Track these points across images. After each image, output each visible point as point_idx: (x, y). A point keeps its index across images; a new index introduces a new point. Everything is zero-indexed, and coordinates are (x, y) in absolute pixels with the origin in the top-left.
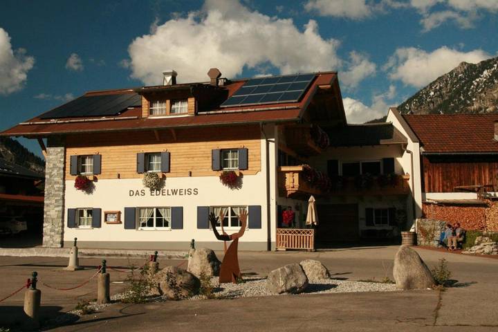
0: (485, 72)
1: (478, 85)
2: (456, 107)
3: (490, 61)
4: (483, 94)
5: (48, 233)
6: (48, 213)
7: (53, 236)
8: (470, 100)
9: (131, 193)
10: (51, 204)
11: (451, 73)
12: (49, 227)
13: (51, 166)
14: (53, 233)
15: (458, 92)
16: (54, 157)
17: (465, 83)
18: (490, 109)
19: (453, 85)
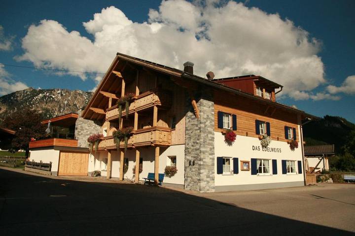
0: (40, 95)
1: (36, 100)
2: (24, 107)
3: (43, 90)
4: (38, 104)
5: (205, 179)
6: (204, 160)
7: (209, 182)
8: (32, 106)
9: (254, 148)
10: (206, 152)
11: (24, 91)
12: (205, 174)
13: (205, 116)
14: (208, 179)
15: (26, 101)
16: (207, 109)
17: (31, 97)
18: (41, 112)
19: (24, 96)
